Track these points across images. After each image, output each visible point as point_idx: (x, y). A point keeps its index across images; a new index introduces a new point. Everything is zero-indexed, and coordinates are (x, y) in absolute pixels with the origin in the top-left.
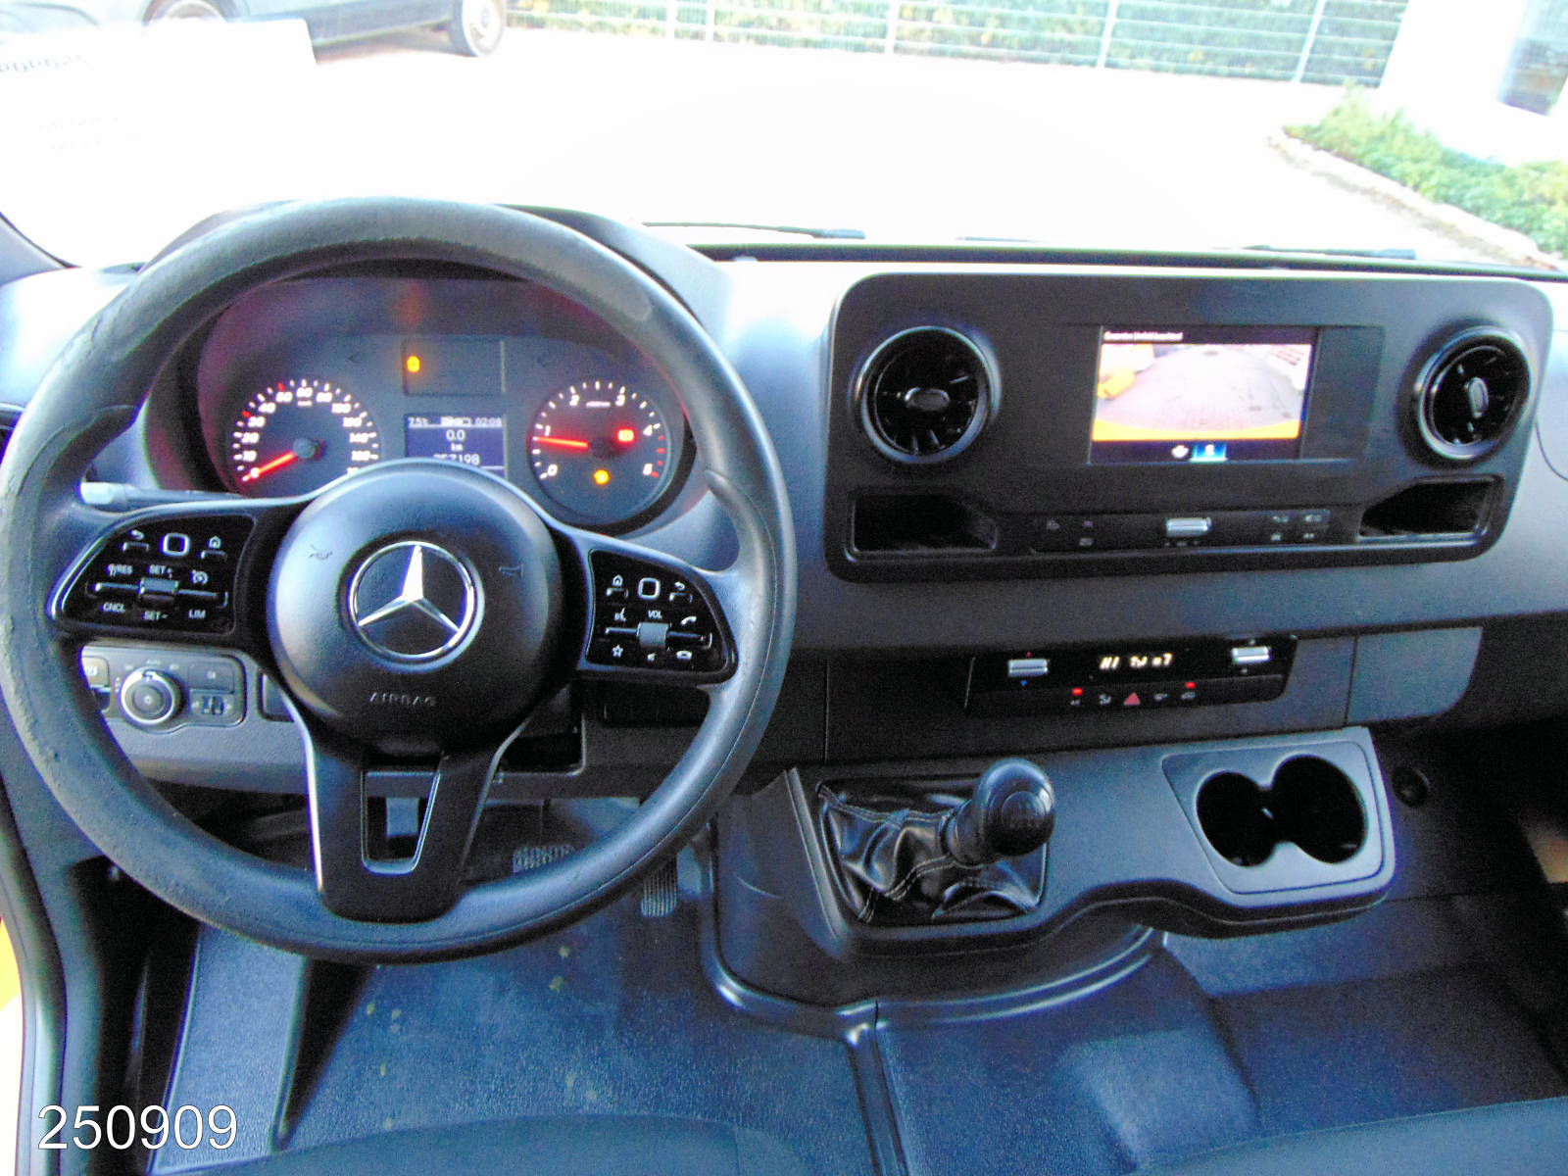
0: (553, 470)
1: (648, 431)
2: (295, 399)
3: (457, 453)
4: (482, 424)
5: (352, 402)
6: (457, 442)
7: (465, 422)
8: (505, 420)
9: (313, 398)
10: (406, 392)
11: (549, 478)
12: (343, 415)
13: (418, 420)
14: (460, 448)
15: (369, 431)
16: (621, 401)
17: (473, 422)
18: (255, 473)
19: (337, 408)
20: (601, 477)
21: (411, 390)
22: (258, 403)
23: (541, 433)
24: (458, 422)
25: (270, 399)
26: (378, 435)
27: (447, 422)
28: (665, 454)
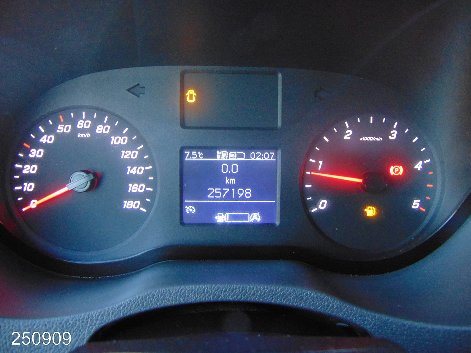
0: (323, 204)
1: (419, 166)
2: (75, 130)
3: (230, 186)
4: (257, 157)
5: (129, 134)
6: (230, 176)
7: (239, 156)
8: (279, 153)
9: (92, 130)
10: (183, 125)
11: (320, 211)
12: (121, 147)
13: (194, 153)
14: (233, 181)
15: (145, 163)
16: (394, 135)
17: (248, 156)
18: (34, 204)
19: (115, 140)
20: (371, 212)
21: (188, 123)
22: (39, 135)
23: (314, 168)
24: (232, 156)
25: (50, 130)
26: (154, 167)
27: (222, 156)
28: (434, 188)
